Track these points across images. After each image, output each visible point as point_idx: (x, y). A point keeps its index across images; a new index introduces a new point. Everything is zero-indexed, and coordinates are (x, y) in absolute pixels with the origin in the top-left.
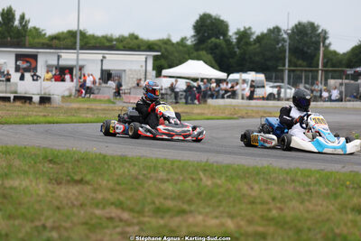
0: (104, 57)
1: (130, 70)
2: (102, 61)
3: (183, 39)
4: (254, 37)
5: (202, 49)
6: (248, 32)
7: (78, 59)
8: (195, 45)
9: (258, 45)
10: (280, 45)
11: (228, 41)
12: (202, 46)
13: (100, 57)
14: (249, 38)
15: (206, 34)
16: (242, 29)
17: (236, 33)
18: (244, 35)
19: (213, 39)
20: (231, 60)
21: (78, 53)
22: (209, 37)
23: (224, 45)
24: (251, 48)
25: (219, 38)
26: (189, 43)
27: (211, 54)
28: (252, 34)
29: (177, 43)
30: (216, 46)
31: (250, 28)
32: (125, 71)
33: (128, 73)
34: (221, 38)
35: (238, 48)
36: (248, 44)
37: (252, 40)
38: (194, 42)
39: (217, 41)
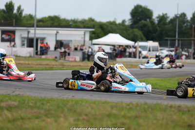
0: (57, 32)
1: (75, 40)
2: (56, 34)
3: (124, 21)
4: (169, 20)
5: (136, 28)
6: (165, 16)
8: (131, 25)
9: (171, 25)
10: (185, 25)
11: (152, 22)
12: (136, 26)
13: (55, 32)
14: (166, 20)
15: (138, 18)
16: (161, 15)
17: (157, 17)
18: (163, 18)
19: (143, 22)
20: (154, 34)
22: (140, 20)
23: (149, 24)
24: (167, 27)
25: (146, 20)
26: (127, 23)
27: (142, 30)
28: (168, 17)
29: (119, 24)
30: (145, 26)
31: (166, 14)
32: (71, 41)
33: (73, 42)
34: (148, 20)
35: (159, 27)
36: (165, 24)
37: (167, 21)
38: (130, 24)
39: (145, 22)
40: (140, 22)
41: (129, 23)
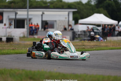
0: (43, 13)
1: (59, 20)
2: (42, 15)
3: (89, 2)
5: (101, 7)
7: (28, 15)
11: (116, 2)
12: (101, 5)
13: (41, 13)
20: (118, 13)
21: (28, 11)
23: (114, 4)
26: (93, 3)
29: (86, 4)
30: (109, 5)
32: (56, 21)
33: (58, 22)
38: (96, 3)
39: (110, 2)
40: (105, 2)
41: (94, 3)
